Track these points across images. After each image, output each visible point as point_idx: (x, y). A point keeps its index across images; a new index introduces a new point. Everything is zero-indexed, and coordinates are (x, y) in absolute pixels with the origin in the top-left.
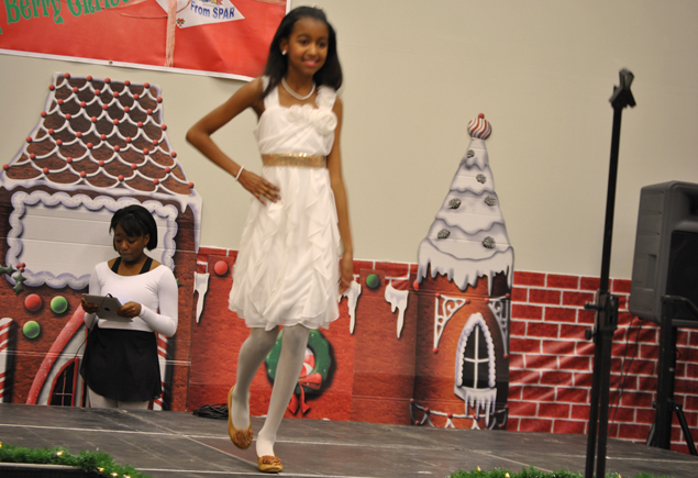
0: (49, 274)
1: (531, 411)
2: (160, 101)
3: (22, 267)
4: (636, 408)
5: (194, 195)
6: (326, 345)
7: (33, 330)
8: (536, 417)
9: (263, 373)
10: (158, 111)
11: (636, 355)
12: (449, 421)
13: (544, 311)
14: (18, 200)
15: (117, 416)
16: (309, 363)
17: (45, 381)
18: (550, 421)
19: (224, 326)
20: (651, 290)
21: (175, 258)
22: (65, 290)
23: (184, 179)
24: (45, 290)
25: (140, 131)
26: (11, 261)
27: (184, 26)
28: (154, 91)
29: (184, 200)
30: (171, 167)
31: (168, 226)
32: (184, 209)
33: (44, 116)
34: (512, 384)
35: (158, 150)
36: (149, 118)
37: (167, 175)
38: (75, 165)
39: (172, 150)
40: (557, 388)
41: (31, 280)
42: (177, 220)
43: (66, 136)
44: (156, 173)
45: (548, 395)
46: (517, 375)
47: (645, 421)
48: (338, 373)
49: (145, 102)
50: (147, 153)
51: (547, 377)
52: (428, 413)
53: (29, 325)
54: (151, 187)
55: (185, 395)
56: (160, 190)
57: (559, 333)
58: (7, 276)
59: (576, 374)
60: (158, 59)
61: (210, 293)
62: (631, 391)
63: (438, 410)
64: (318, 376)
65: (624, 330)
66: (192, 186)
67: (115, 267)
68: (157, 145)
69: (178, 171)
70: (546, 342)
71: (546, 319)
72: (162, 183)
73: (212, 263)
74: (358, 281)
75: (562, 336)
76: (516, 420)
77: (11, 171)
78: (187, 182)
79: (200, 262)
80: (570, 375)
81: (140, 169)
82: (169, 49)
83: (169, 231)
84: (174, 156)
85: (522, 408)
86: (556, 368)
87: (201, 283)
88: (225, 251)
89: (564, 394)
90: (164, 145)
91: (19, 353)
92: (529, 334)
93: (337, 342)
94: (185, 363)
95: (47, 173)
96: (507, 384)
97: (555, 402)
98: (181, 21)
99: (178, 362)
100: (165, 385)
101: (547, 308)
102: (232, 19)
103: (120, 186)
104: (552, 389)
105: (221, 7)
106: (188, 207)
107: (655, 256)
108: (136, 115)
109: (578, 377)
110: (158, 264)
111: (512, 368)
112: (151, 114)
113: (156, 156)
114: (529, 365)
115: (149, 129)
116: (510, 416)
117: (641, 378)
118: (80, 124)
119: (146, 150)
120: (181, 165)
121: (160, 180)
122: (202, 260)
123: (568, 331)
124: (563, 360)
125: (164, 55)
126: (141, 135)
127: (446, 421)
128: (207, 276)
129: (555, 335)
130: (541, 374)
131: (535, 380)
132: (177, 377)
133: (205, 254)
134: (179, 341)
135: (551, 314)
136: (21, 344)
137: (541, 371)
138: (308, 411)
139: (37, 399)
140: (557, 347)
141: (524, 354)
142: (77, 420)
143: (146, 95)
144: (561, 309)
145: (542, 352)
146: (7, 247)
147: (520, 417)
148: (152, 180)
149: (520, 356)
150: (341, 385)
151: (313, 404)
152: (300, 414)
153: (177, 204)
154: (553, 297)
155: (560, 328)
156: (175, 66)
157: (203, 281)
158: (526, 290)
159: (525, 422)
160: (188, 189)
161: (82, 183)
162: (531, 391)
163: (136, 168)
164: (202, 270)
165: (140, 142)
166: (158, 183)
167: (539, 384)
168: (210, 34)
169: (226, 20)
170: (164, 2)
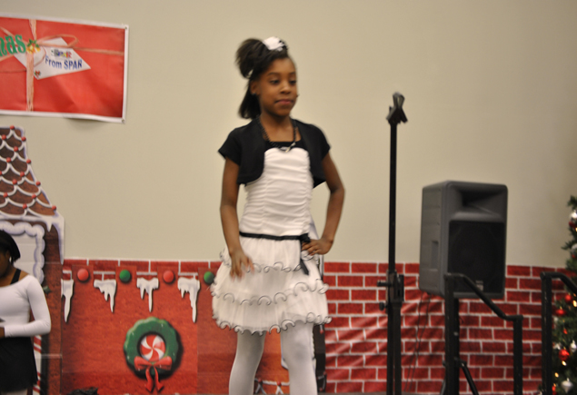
1: (345, 375)
2: (24, 140)
4: (430, 367)
5: (57, 215)
6: (173, 333)
8: (350, 380)
9: (123, 359)
10: (23, 149)
11: (427, 323)
12: (279, 389)
13: (350, 293)
16: (160, 348)
18: (361, 384)
19: (88, 323)
20: (435, 270)
21: (44, 269)
23: (48, 203)
25: (9, 166)
27: (41, 77)
28: (19, 132)
29: (49, 220)
30: (37, 194)
31: (37, 243)
32: (49, 228)
34: (329, 355)
35: (25, 181)
36: (16, 155)
37: (34, 201)
39: (36, 180)
40: (365, 356)
42: (44, 238)
44: (25, 199)
45: (358, 361)
46: (332, 347)
47: (438, 377)
48: (185, 355)
49: (12, 142)
50: (16, 184)
51: (357, 347)
52: (261, 383)
54: (20, 211)
55: (59, 383)
56: (29, 214)
57: (364, 310)
59: (379, 343)
60: (21, 105)
61: (75, 296)
62: (425, 353)
63: (269, 380)
64: (169, 359)
65: (416, 305)
66: (55, 209)
68: (24, 176)
69: (43, 197)
70: (354, 319)
71: (353, 299)
72: (30, 208)
73: (75, 271)
74: (197, 278)
75: (367, 311)
76: (333, 385)
78: (51, 205)
79: (65, 272)
80: (374, 345)
81: (11, 197)
82: (30, 96)
83: (37, 247)
84: (39, 184)
85: (337, 374)
86: (363, 339)
87: (67, 288)
88: (86, 261)
89: (371, 360)
90: (30, 176)
92: (340, 312)
93: (183, 330)
94: (58, 356)
96: (324, 355)
97: (365, 367)
98: (38, 73)
99: (52, 356)
100: (41, 376)
101: (353, 291)
102: (80, 69)
104: (360, 357)
105: (71, 59)
106: (53, 226)
107: (436, 243)
108: (4, 153)
109: (381, 345)
110: (26, 274)
111: (328, 342)
112: (17, 151)
113: (24, 186)
114: (341, 338)
115: (17, 164)
116: (329, 381)
117: (433, 343)
119: (14, 181)
120: (45, 192)
121: (28, 205)
122: (66, 269)
123: (370, 308)
124: (369, 332)
125: (26, 102)
126: (10, 170)
127: (276, 389)
128: (71, 282)
129: (360, 311)
130: (351, 345)
131: (347, 350)
132: (52, 368)
133: (69, 264)
134: (52, 338)
135: (357, 295)
137: (351, 342)
138: (162, 388)
140: (362, 322)
141: (336, 330)
143: (12, 136)
144: (364, 291)
145: (351, 327)
147: (336, 382)
148: (21, 205)
149: (334, 332)
150: (188, 365)
151: (166, 382)
152: (155, 391)
153: (43, 225)
154: (357, 281)
155: (364, 306)
156: (35, 110)
157: (69, 287)
158: (334, 277)
159: (341, 386)
160: (52, 211)
162: (344, 360)
163: (7, 196)
164: (67, 277)
165: (10, 175)
166: (26, 208)
167: (351, 353)
168: (62, 83)
169: (75, 70)
170: (23, 58)
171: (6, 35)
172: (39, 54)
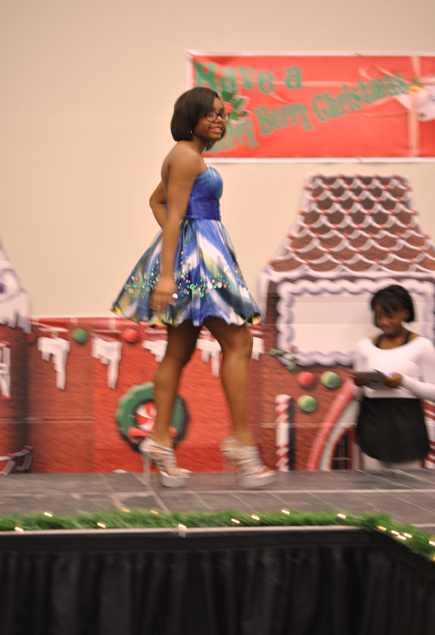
0: (320, 354)
2: (409, 189)
3: (293, 350)
7: (309, 404)
10: (408, 200)
14: (285, 290)
15: (394, 476)
17: (323, 448)
22: (336, 366)
24: (317, 368)
25: (392, 218)
26: (284, 345)
27: (426, 119)
28: (402, 180)
30: (424, 248)
31: (426, 302)
33: (303, 214)
35: (411, 235)
36: (399, 206)
37: (422, 256)
38: (336, 255)
39: (423, 233)
41: (304, 360)
43: (324, 229)
44: (411, 254)
49: (397, 193)
50: (400, 238)
53: (305, 400)
54: (405, 267)
56: (418, 270)
58: (280, 358)
60: (403, 151)
67: (378, 343)
68: (409, 229)
69: (432, 251)
72: (418, 263)
77: (277, 266)
81: (396, 253)
84: (427, 237)
90: (416, 229)
91: (299, 425)
95: (311, 265)
98: (422, 115)
103: (380, 270)
108: (388, 204)
110: (417, 336)
112: (400, 202)
113: (411, 240)
115: (402, 216)
118: (336, 218)
119: (398, 234)
121: (415, 261)
125: (407, 147)
126: (394, 223)
136: (300, 417)
139: (318, 464)
142: (355, 482)
143: (395, 186)
146: (277, 332)
148: (407, 261)
156: (421, 155)
161: (344, 270)
163: (391, 252)
165: (394, 229)
166: (412, 263)
170: (405, 100)
171: (384, 74)
172: (423, 93)
